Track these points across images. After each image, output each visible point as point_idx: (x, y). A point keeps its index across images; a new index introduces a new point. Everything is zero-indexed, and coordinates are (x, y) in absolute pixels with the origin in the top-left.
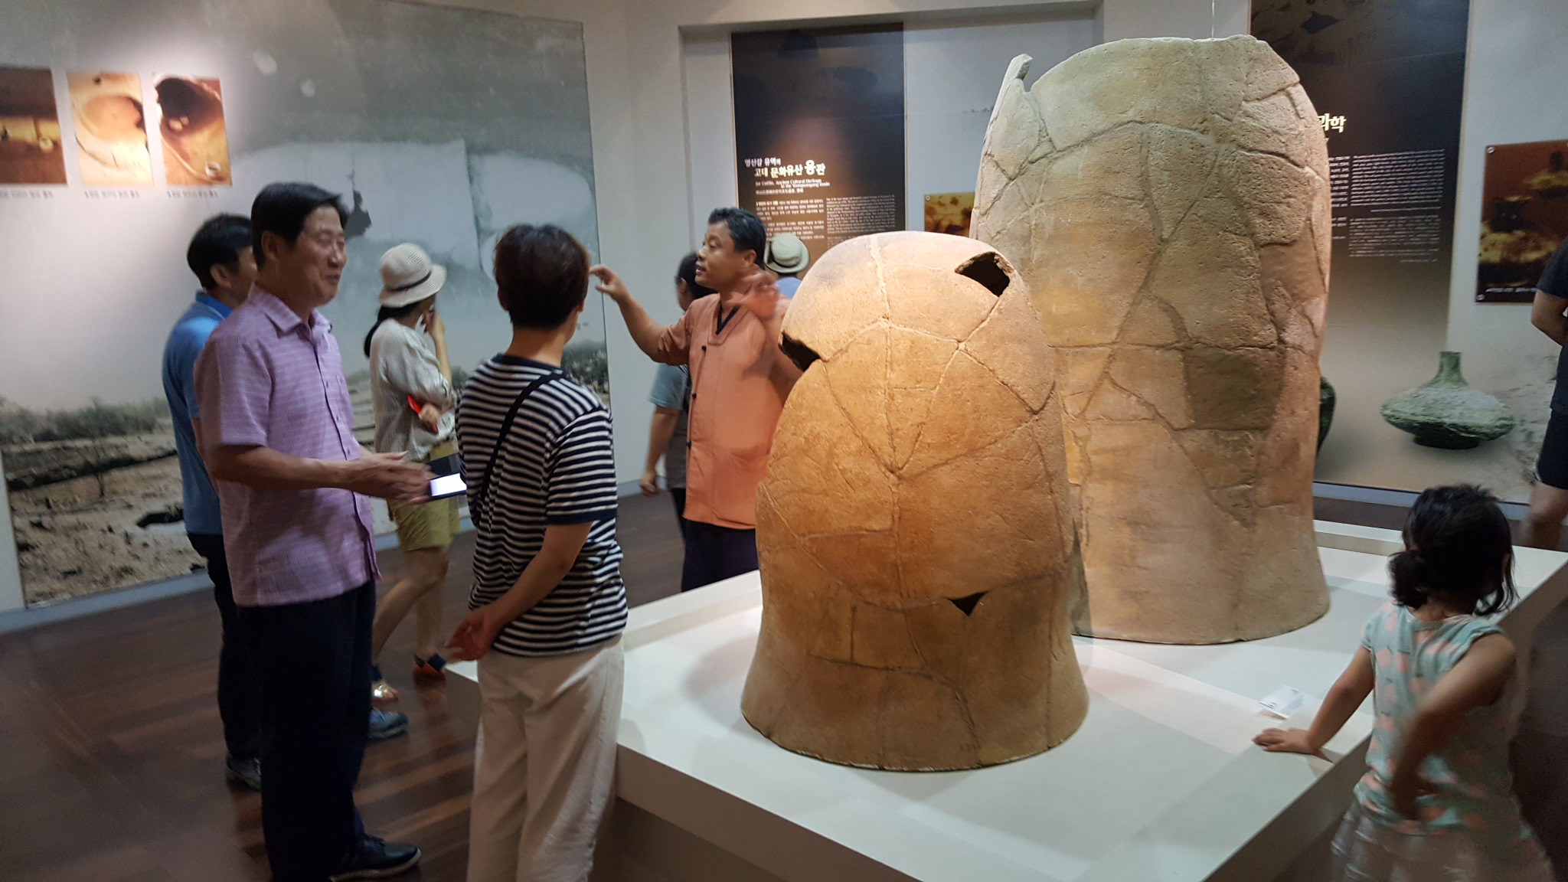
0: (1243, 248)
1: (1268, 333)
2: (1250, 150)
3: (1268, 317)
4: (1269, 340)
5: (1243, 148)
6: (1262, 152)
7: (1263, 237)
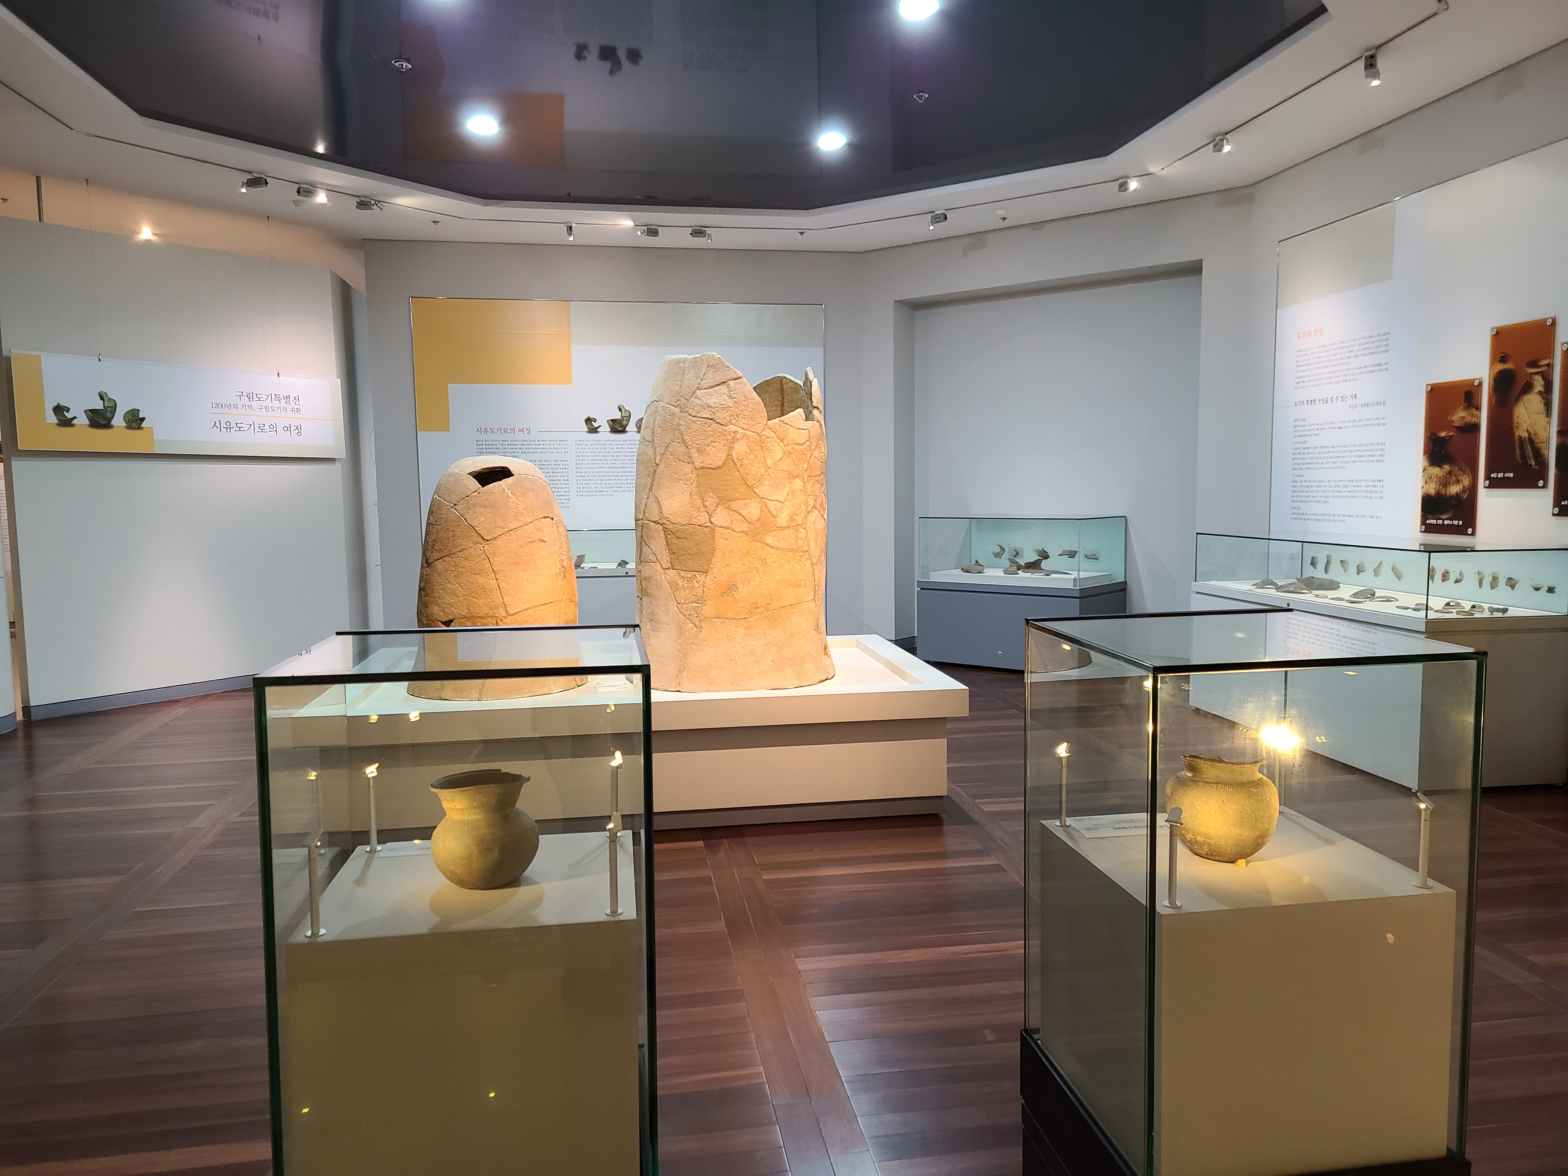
0: (688, 470)
1: (703, 518)
2: (694, 417)
3: (703, 509)
4: (704, 522)
5: (691, 415)
6: (700, 417)
7: (698, 464)
